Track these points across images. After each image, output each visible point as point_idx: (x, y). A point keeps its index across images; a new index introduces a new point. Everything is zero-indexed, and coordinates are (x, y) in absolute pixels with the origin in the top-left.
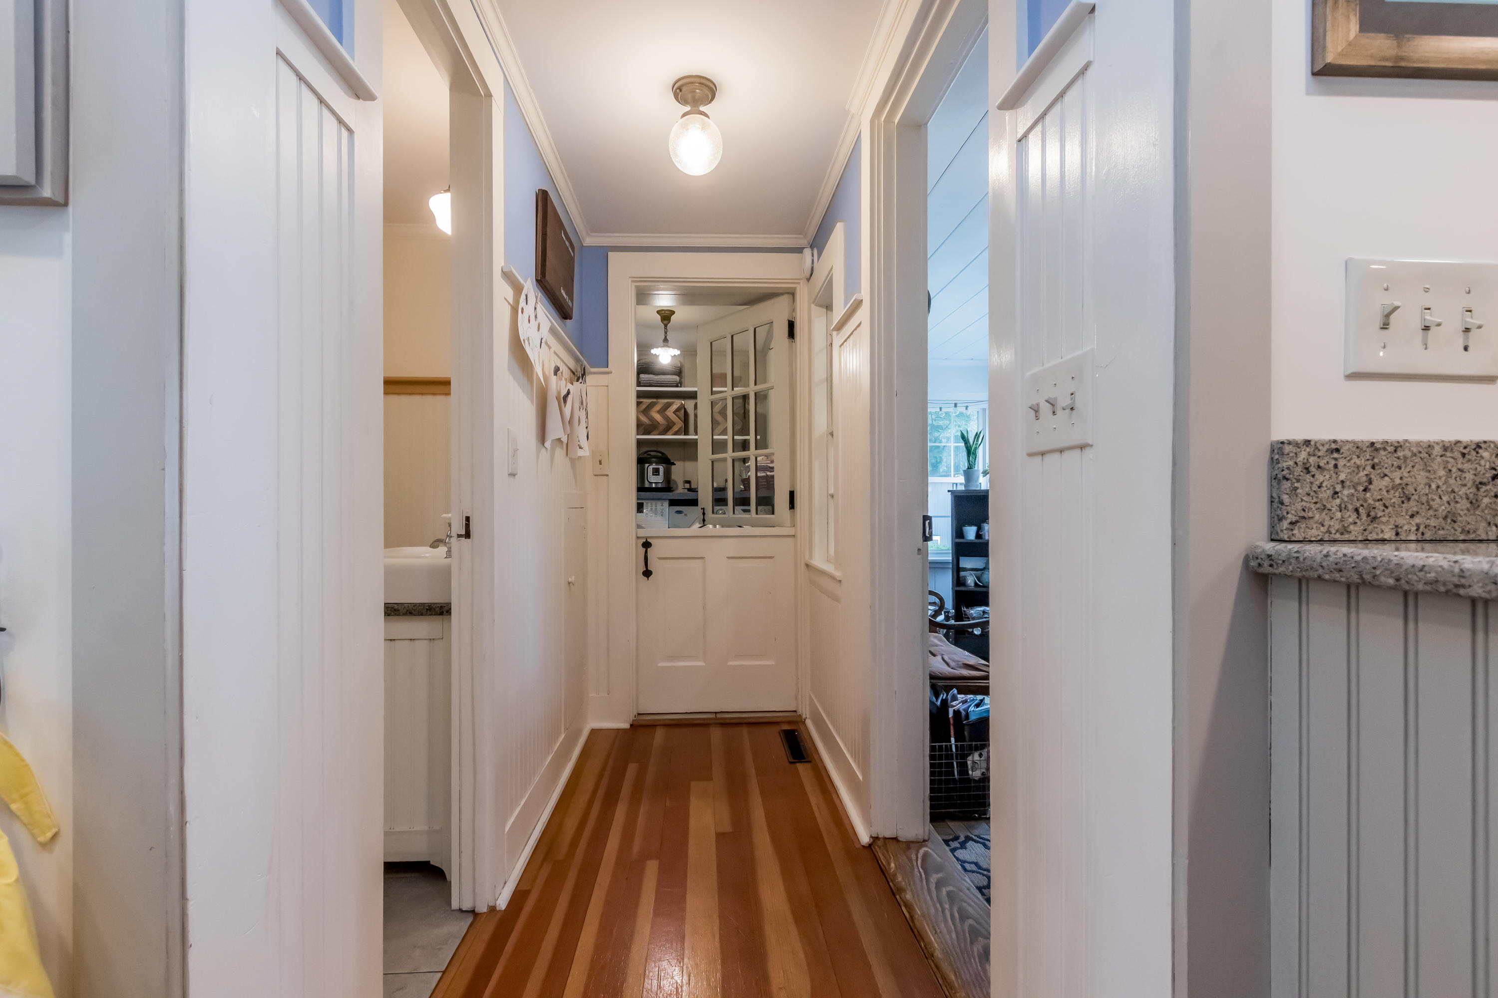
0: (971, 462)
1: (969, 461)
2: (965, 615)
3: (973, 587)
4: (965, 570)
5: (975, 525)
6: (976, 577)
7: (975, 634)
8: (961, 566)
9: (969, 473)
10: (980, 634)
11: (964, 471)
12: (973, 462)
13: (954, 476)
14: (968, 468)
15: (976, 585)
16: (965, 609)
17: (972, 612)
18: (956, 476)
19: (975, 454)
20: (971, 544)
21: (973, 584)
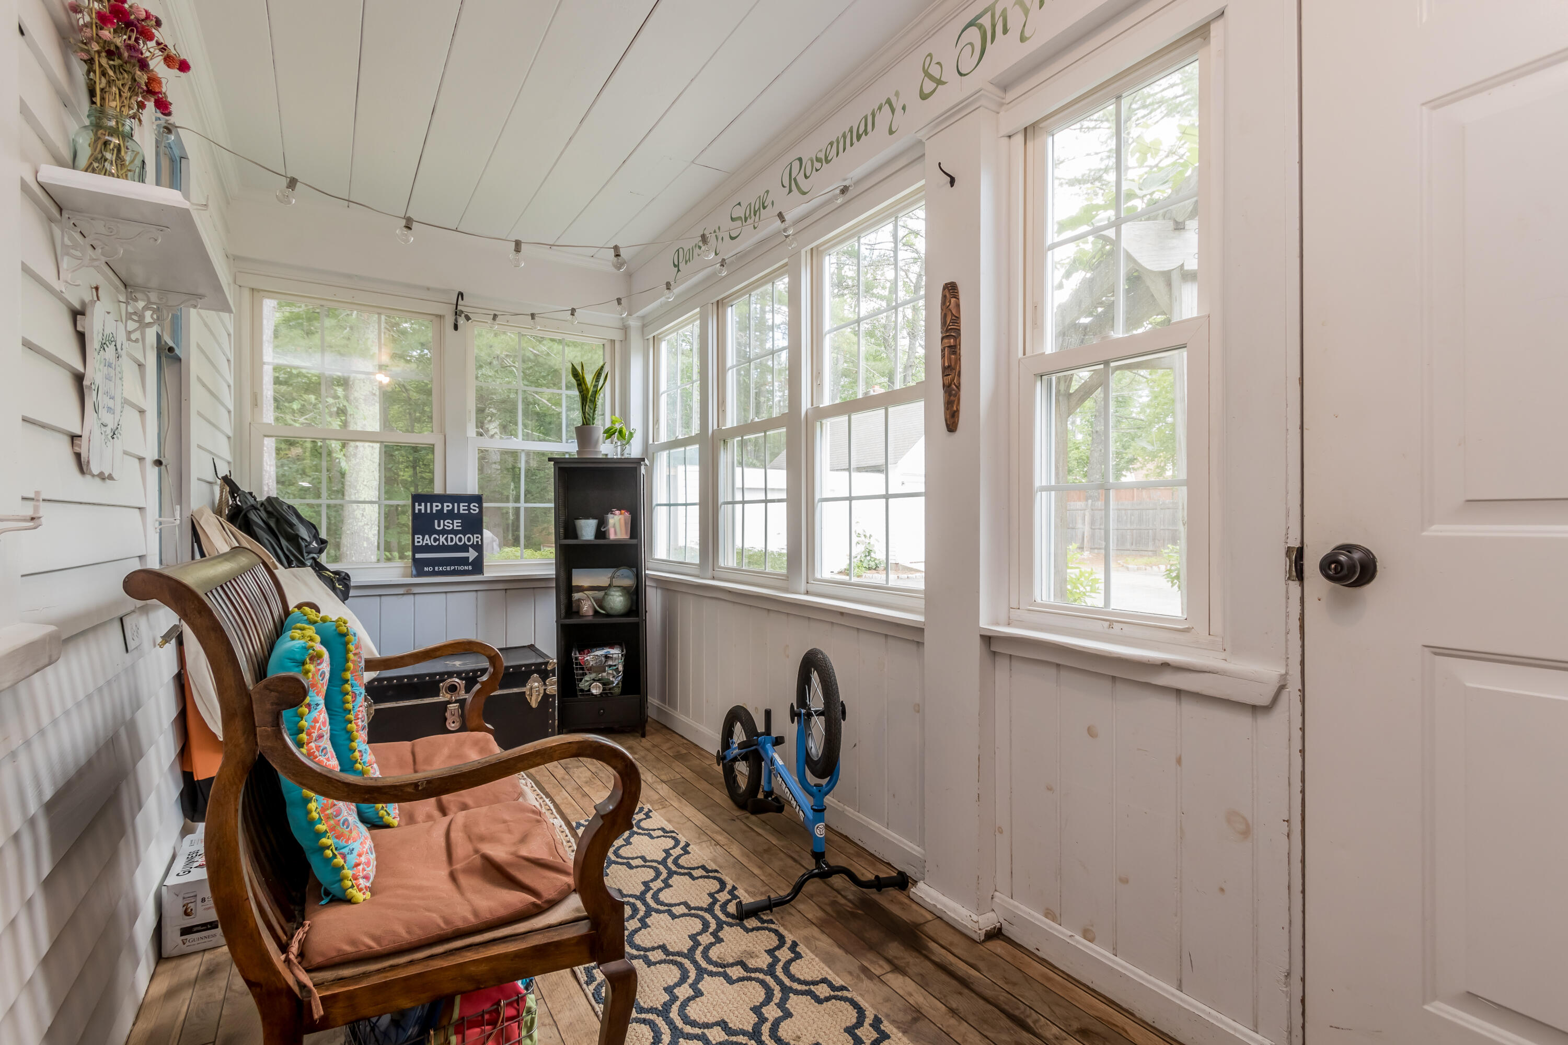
0: (587, 415)
1: (584, 413)
2: (577, 664)
3: (590, 618)
4: (581, 589)
5: (594, 518)
6: (595, 601)
7: (592, 694)
8: (574, 584)
9: (584, 433)
10: (601, 694)
11: (577, 428)
12: (591, 415)
13: (567, 442)
14: (583, 424)
15: (596, 613)
16: (578, 655)
17: (588, 658)
18: (570, 441)
19: (594, 402)
20: (587, 548)
21: (591, 613)
